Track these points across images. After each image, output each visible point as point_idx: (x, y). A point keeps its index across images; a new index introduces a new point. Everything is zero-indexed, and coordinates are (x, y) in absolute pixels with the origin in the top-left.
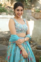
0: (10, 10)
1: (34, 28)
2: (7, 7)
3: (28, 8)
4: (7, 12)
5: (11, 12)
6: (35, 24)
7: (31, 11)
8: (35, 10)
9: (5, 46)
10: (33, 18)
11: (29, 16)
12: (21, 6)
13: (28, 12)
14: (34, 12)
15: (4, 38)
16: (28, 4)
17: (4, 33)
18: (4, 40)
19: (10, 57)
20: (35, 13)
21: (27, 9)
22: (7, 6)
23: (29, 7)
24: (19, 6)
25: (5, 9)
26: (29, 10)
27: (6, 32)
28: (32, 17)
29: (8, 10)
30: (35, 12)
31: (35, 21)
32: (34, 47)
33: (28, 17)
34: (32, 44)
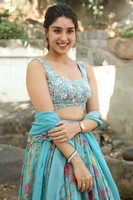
0: (35, 30)
1: (117, 91)
2: (25, 23)
3: (94, 24)
4: (26, 38)
5: (39, 38)
6: (118, 77)
7: (107, 34)
8: (120, 30)
9: (19, 148)
10: (113, 57)
11: (99, 50)
12: (67, 16)
13: (96, 38)
14: (116, 36)
15: (17, 124)
16: (96, 12)
17: (16, 108)
18: (17, 129)
19: (31, 186)
20: (120, 42)
21: (90, 27)
22: (25, 19)
23: (97, 22)
24: (60, 15)
25: (20, 29)
26: (99, 31)
27: (22, 103)
28: (108, 53)
29: (29, 32)
30: (118, 38)
31: (117, 68)
32: (116, 154)
33: (94, 54)
34: (108, 142)
